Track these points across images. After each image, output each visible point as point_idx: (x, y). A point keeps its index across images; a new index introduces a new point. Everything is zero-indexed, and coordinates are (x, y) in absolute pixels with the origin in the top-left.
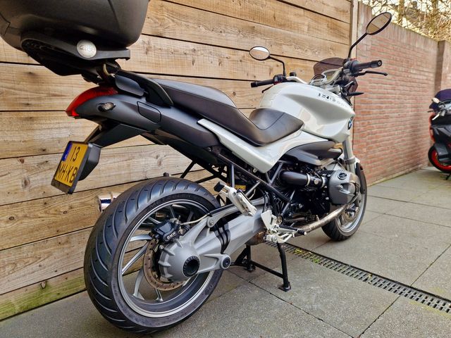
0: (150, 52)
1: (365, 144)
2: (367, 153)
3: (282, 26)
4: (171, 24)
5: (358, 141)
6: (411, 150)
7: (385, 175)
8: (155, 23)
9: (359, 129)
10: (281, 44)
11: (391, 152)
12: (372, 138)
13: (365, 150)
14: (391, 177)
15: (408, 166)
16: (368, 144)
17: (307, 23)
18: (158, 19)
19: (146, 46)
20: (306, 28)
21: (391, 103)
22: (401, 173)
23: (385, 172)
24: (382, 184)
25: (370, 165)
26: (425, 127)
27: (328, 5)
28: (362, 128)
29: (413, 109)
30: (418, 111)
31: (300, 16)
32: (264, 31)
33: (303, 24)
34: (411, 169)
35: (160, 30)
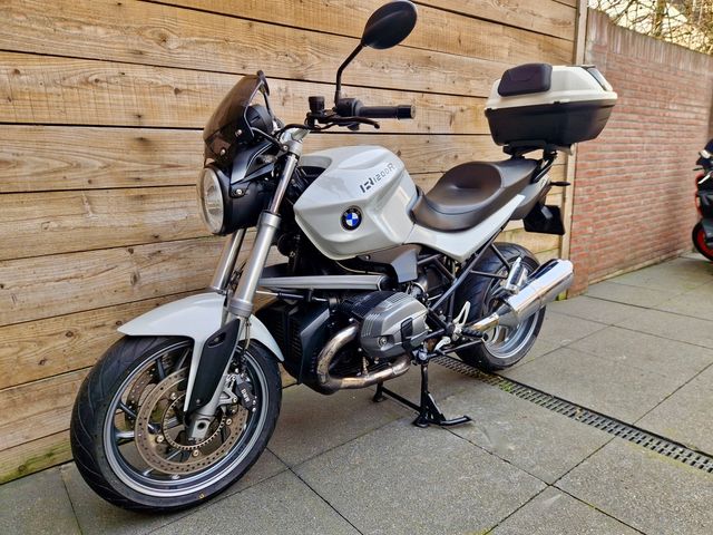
0: (287, 103)
1: (591, 220)
2: (593, 234)
3: (470, 52)
4: (316, 62)
5: (580, 217)
6: (665, 227)
7: (621, 265)
8: (295, 61)
9: (582, 199)
10: (467, 80)
11: (633, 232)
12: (602, 211)
13: (590, 230)
14: (630, 269)
15: (659, 253)
16: (595, 219)
17: (507, 45)
18: (298, 56)
19: (282, 94)
20: (506, 52)
21: (635, 156)
22: (647, 263)
23: (621, 261)
24: (616, 281)
25: (598, 251)
26: (689, 192)
27: (541, 16)
28: (587, 197)
29: (671, 165)
30: (679, 167)
31: (497, 35)
32: (444, 62)
33: (502, 47)
34: (663, 257)
35: (302, 71)
